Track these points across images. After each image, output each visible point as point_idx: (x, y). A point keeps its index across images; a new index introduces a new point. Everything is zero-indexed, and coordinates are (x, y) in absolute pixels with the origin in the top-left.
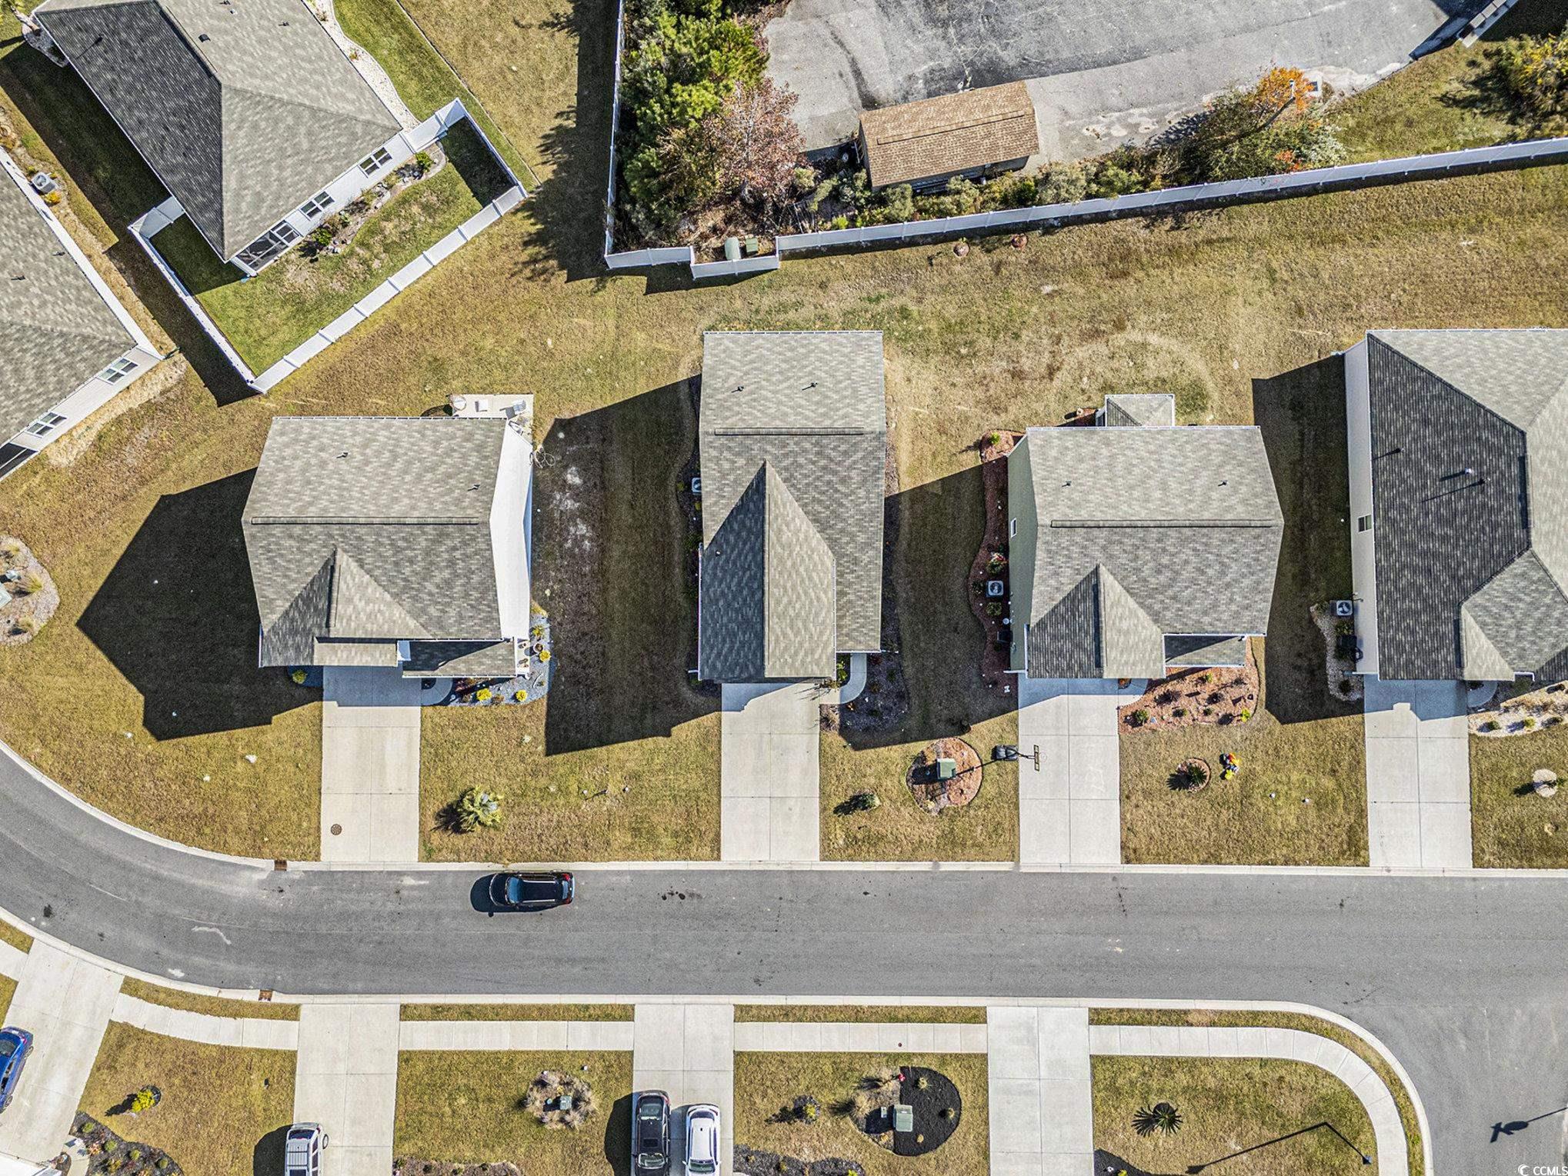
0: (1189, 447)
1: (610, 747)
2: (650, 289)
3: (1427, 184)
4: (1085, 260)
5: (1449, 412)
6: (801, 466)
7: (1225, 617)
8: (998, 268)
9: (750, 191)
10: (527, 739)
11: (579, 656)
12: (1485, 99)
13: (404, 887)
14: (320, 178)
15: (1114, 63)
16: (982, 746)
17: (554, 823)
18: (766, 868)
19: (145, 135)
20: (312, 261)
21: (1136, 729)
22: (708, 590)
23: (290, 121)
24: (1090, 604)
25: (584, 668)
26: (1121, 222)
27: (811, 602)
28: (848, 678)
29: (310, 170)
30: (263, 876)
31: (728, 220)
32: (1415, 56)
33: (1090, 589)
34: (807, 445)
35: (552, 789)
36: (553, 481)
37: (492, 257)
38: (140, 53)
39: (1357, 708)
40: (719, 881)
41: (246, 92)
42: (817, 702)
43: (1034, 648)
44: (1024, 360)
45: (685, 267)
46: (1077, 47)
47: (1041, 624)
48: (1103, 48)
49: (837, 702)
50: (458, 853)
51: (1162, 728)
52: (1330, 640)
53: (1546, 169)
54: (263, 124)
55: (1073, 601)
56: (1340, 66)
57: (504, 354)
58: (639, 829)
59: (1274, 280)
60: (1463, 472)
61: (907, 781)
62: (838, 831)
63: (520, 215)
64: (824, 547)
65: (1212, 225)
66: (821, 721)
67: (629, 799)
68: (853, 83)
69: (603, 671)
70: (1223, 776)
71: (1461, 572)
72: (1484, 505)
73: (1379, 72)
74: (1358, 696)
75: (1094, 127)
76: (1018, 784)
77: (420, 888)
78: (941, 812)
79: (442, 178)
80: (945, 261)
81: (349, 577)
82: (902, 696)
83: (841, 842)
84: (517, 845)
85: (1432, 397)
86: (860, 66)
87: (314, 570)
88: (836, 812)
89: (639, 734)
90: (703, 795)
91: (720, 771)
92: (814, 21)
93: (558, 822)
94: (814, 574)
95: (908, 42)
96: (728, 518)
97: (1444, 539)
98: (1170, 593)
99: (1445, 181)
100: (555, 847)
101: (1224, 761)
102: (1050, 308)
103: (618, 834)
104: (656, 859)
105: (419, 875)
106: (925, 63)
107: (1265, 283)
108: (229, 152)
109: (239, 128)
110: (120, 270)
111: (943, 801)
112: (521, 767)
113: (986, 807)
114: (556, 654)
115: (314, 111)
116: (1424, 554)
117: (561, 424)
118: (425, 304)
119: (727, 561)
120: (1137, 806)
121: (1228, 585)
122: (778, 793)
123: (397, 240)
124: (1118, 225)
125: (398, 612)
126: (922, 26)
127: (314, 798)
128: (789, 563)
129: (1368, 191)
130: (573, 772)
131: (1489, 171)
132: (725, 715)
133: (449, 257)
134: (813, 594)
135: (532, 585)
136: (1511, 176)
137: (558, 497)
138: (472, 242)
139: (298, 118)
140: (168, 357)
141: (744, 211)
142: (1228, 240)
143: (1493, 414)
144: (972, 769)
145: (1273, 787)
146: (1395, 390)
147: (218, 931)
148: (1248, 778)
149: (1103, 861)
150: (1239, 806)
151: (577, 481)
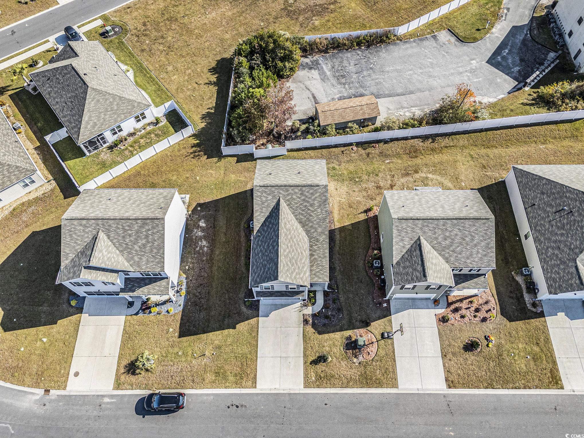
0: (450, 196)
1: (208, 334)
2: (238, 162)
3: (523, 129)
4: (400, 152)
5: (551, 188)
6: (294, 199)
7: (476, 260)
8: (368, 155)
9: (276, 132)
10: (171, 330)
11: (198, 294)
12: (537, 104)
13: (104, 403)
14: (119, 119)
15: (404, 95)
16: (377, 332)
17: (179, 370)
18: (278, 392)
19: (58, 106)
20: (111, 151)
21: (445, 324)
22: (255, 251)
23: (111, 100)
24: (418, 252)
25: (199, 299)
26: (412, 140)
27: (299, 254)
28: (315, 302)
29: (116, 116)
30: (38, 397)
31: (268, 142)
32: (509, 93)
33: (418, 246)
34: (297, 191)
35: (180, 353)
36: (194, 225)
37: (179, 151)
38: (62, 81)
39: (542, 315)
40: (255, 398)
41: (97, 89)
42: (302, 313)
43: (396, 274)
44: (381, 183)
45: (252, 155)
46: (390, 91)
47: (398, 263)
48: (400, 91)
49: (310, 312)
50: (132, 386)
51: (456, 324)
52: (523, 286)
53: (565, 124)
54: (101, 100)
55: (411, 252)
56: (483, 96)
57: (180, 181)
58: (219, 373)
59: (473, 158)
60: (563, 209)
61: (344, 349)
62: (312, 373)
63: (191, 138)
64: (304, 234)
65: (446, 141)
66: (304, 321)
67: (215, 358)
68: (313, 100)
69: (208, 300)
70: (488, 345)
71: (572, 247)
72: (575, 220)
73: (497, 98)
74: (541, 310)
75: (400, 113)
76: (394, 350)
77: (111, 403)
78: (360, 363)
79: (163, 126)
80: (348, 152)
81: (102, 242)
82: (340, 310)
83: (313, 379)
84: (161, 381)
85: (543, 184)
86: (315, 96)
87: (88, 240)
88: (311, 364)
89: (221, 328)
90: (249, 356)
91: (257, 345)
92: (299, 83)
93: (181, 369)
94: (300, 243)
95: (332, 89)
96: (264, 221)
97: (562, 235)
98: (451, 249)
99: (529, 128)
100: (178, 382)
101: (487, 338)
102: (389, 167)
103: (208, 375)
104: (226, 388)
105: (112, 396)
106: (338, 95)
107: (470, 159)
108: (87, 108)
109: (92, 101)
110: (38, 154)
111: (361, 358)
112: (167, 343)
113: (381, 361)
114: (188, 293)
115: (120, 98)
116: (555, 242)
117: (199, 205)
118: (152, 165)
119: (263, 238)
120: (450, 360)
121: (476, 245)
122: (284, 355)
123: (144, 145)
124: (412, 141)
125: (121, 259)
126: (336, 85)
127: (69, 360)
128: (289, 237)
129: (502, 131)
130: (190, 346)
131: (544, 125)
132: (260, 319)
133: (163, 150)
134: (299, 251)
135: (181, 264)
136: (553, 127)
137: (195, 231)
138: (173, 146)
139: (114, 99)
140: (48, 182)
141: (274, 139)
142: (453, 146)
143: (568, 187)
144: (373, 343)
145: (511, 351)
146: (528, 184)
147: (9, 426)
148: (499, 346)
149: (438, 387)
150: (497, 360)
151: (204, 225)
